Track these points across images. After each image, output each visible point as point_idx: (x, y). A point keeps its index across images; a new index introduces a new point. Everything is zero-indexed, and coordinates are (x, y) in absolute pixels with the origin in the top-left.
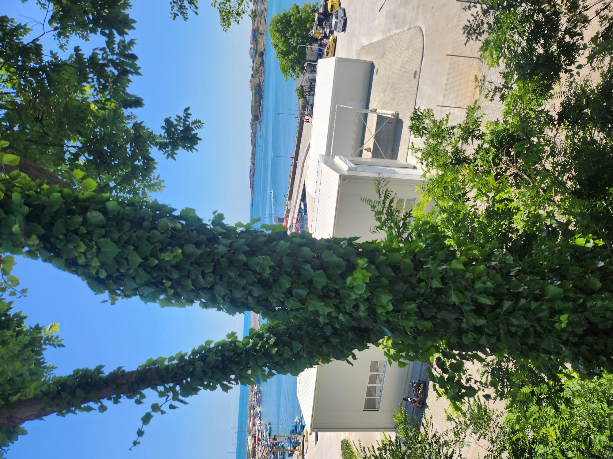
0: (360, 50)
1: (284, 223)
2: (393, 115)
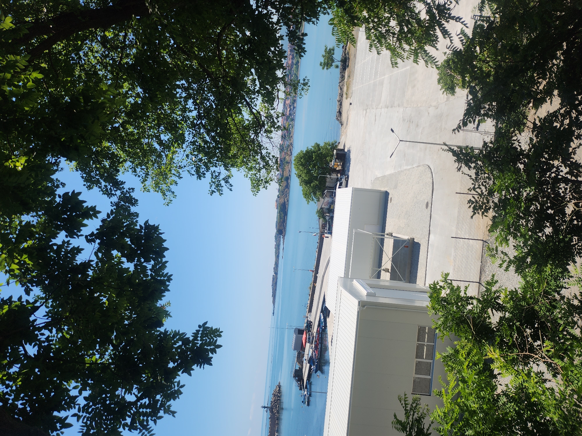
0: (374, 181)
1: (304, 336)
2: (409, 240)
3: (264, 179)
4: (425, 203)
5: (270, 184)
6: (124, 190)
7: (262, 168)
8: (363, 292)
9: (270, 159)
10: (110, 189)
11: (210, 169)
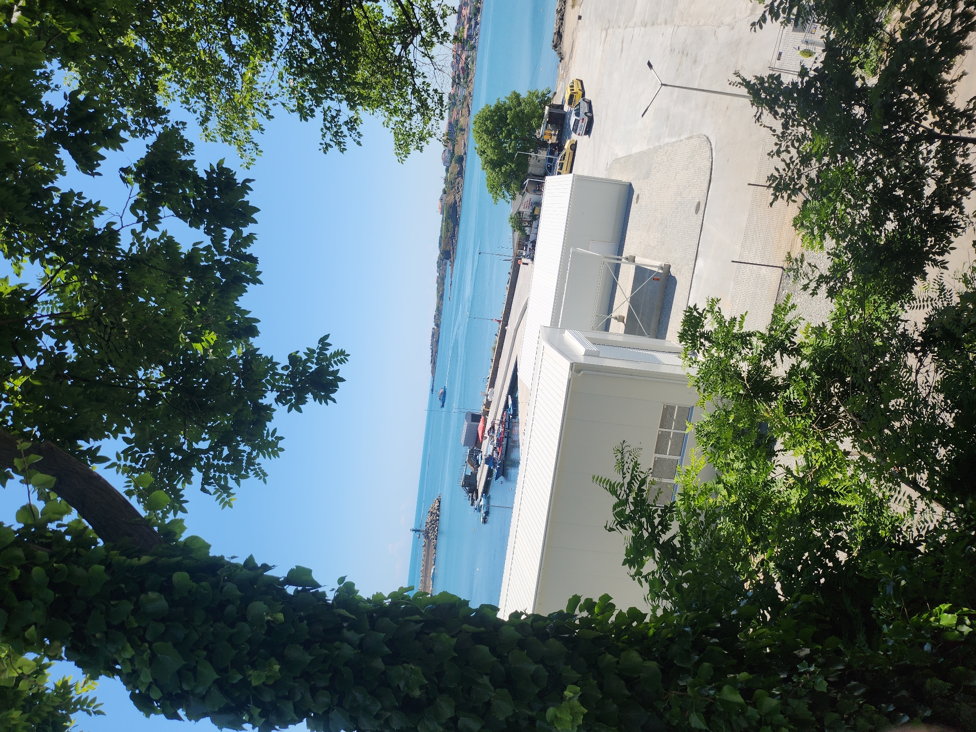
0: (612, 164)
1: (481, 424)
2: (662, 268)
3: (417, 133)
4: (695, 205)
5: (427, 142)
6: (167, 124)
7: (415, 112)
8: (579, 349)
9: (428, 95)
10: (144, 121)
11: (322, 103)
